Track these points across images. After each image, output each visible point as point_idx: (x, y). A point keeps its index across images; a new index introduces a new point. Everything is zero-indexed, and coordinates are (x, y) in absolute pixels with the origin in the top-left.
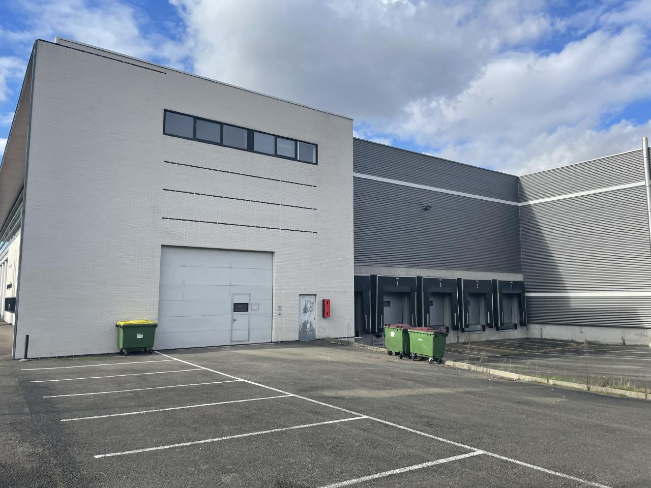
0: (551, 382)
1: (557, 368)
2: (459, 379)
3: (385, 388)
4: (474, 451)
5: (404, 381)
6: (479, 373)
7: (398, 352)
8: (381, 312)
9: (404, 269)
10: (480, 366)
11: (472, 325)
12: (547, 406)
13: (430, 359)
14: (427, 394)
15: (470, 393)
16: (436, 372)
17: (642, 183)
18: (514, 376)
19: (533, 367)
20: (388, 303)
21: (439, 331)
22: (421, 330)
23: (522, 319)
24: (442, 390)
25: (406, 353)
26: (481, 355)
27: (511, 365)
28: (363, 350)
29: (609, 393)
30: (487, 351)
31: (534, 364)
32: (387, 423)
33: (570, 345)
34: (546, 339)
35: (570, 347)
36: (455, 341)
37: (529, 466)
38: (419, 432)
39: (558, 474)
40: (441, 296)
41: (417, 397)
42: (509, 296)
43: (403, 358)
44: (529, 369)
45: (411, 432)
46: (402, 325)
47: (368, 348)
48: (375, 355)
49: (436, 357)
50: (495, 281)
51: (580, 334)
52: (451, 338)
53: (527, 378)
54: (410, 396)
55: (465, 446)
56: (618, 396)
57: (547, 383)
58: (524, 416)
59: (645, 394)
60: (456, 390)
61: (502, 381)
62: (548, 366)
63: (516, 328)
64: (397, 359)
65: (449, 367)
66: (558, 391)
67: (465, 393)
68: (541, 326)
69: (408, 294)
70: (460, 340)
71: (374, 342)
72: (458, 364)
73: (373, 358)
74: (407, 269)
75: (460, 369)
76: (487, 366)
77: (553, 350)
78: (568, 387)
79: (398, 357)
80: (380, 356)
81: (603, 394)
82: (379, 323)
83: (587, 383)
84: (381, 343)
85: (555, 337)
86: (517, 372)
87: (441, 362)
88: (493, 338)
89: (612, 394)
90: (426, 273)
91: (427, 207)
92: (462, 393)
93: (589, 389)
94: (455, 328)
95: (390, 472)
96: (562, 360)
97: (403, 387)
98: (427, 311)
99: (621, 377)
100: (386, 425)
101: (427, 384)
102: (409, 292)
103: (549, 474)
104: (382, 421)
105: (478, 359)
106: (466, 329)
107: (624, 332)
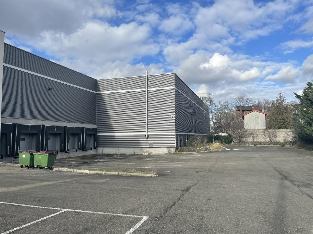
0: (104, 173)
1: (107, 166)
2: (61, 176)
3: (16, 185)
4: (62, 210)
5: (29, 180)
6: (71, 172)
7: (27, 165)
8: (18, 144)
9: (35, 121)
10: (72, 169)
11: (71, 149)
12: (100, 183)
13: (46, 168)
14: (41, 186)
15: (65, 182)
16: (48, 174)
17: (144, 90)
18: (88, 172)
19: (97, 167)
20: (23, 139)
21: (51, 153)
22: (42, 153)
23: (95, 146)
24: (50, 183)
25: (31, 165)
26: (72, 163)
27: (87, 167)
28: (4, 166)
29: (126, 175)
30: (76, 161)
31: (97, 165)
32: (14, 204)
33: (114, 156)
34: (104, 154)
35: (114, 157)
36: (61, 158)
37: (88, 212)
38: (33, 206)
39: (100, 213)
40: (55, 135)
41: (35, 188)
42: (90, 135)
43: (30, 168)
44: (95, 168)
45: (28, 207)
46: (30, 151)
47: (8, 165)
48: (12, 168)
49: (49, 166)
50: (83, 128)
51: (118, 151)
52: (59, 156)
53: (93, 172)
54: (31, 188)
55: (57, 209)
56: (129, 176)
57: (102, 173)
58: (89, 189)
59: (139, 174)
60: (57, 182)
61: (82, 174)
62: (103, 166)
63: (92, 150)
64: (26, 169)
65: (56, 171)
66: (106, 176)
67: (62, 183)
68: (103, 148)
69: (36, 134)
70: (64, 157)
71: (13, 161)
72: (61, 169)
73: (11, 170)
74: (36, 121)
75: (62, 171)
76: (75, 168)
77: (107, 158)
78: (110, 174)
79: (27, 168)
80: (15, 168)
81: (124, 175)
82: (17, 150)
83: (118, 171)
84: (18, 161)
85: (109, 153)
86: (89, 170)
87: (51, 168)
88: (81, 155)
89: (127, 175)
90: (47, 123)
91: (50, 88)
92: (60, 183)
93: (118, 174)
94: (62, 151)
95: (12, 230)
96: (110, 162)
97: (28, 184)
98: (47, 143)
99: (131, 168)
100: (14, 205)
101: (42, 180)
102: (37, 133)
103: (96, 214)
104: (12, 204)
105: (71, 165)
106: (67, 151)
107: (134, 149)
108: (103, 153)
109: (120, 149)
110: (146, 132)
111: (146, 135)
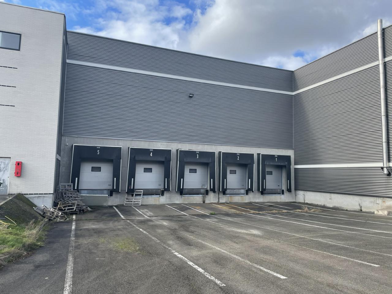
17: (376, 63)
23: (288, 187)
36: (216, 201)
50: (259, 155)
51: (330, 200)
52: (211, 199)
63: (283, 193)
68: (304, 193)
70: (220, 200)
82: (130, 184)
88: (257, 200)
94: (216, 192)
98: (181, 176)
102: (164, 161)
107: (361, 200)
108: (306, 202)
109: (333, 196)
110: (383, 161)
111: (382, 168)
